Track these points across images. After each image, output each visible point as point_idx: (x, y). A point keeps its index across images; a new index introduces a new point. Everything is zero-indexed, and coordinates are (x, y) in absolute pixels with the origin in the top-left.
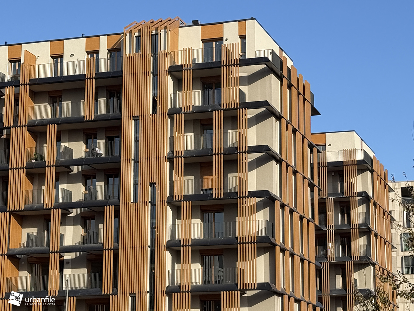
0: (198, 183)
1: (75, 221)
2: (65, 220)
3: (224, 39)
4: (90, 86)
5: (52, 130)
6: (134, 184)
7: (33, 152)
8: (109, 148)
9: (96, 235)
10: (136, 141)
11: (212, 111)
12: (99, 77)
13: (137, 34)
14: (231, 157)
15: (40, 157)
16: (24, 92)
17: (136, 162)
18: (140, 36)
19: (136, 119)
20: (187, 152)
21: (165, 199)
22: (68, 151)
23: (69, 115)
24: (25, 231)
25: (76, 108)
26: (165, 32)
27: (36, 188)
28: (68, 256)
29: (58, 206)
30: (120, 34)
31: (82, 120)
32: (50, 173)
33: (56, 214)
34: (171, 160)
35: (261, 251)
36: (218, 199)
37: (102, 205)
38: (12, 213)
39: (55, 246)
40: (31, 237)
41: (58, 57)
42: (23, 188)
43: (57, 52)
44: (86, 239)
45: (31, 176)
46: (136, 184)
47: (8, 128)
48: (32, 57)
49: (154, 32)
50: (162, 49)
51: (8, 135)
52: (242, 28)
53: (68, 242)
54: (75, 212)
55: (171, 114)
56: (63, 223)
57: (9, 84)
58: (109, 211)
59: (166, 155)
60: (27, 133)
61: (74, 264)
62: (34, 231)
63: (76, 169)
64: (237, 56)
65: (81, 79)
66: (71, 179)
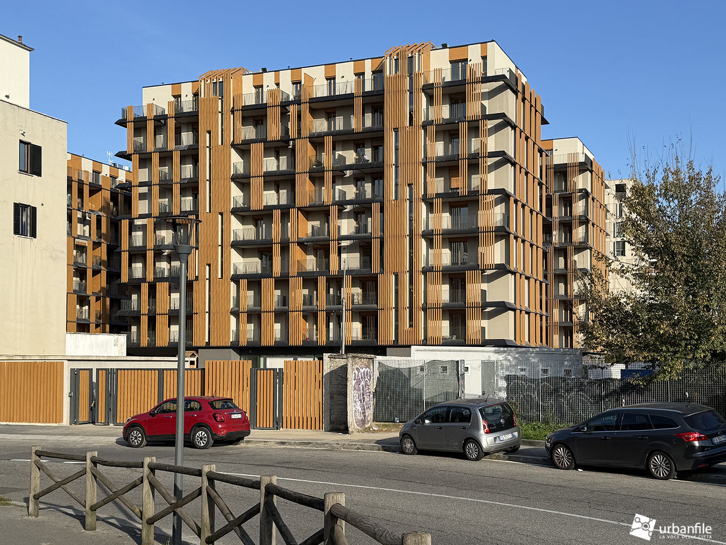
0: (447, 183)
1: (349, 215)
2: (341, 214)
3: (469, 60)
4: (358, 103)
5: (329, 141)
6: (395, 185)
7: (314, 159)
8: (375, 155)
9: (366, 226)
10: (397, 149)
11: (458, 123)
12: (365, 95)
13: (395, 57)
14: (474, 161)
15: (319, 163)
16: (305, 108)
17: (397, 167)
18: (398, 59)
19: (396, 130)
20: (438, 158)
21: (421, 197)
22: (342, 158)
23: (342, 128)
24: (310, 224)
25: (347, 122)
26: (419, 55)
27: (317, 189)
28: (344, 243)
29: (334, 204)
30: (382, 57)
31: (352, 132)
32: (328, 176)
33: (334, 210)
34: (425, 165)
35: (498, 238)
36: (463, 196)
37: (370, 202)
38: (299, 209)
39: (334, 235)
40: (315, 228)
41: (331, 79)
42: (307, 189)
43: (330, 75)
44: (358, 230)
45: (312, 179)
46: (396, 185)
47: (294, 140)
48: (310, 79)
49: (410, 55)
50: (417, 70)
51: (294, 145)
52: (484, 50)
53: (344, 232)
54: (349, 208)
55: (424, 126)
56: (340, 217)
57: (292, 103)
58: (376, 207)
59: (421, 160)
60: (309, 143)
61: (349, 249)
62: (317, 223)
63: (348, 173)
64: (479, 75)
65: (350, 97)
66: (345, 181)
